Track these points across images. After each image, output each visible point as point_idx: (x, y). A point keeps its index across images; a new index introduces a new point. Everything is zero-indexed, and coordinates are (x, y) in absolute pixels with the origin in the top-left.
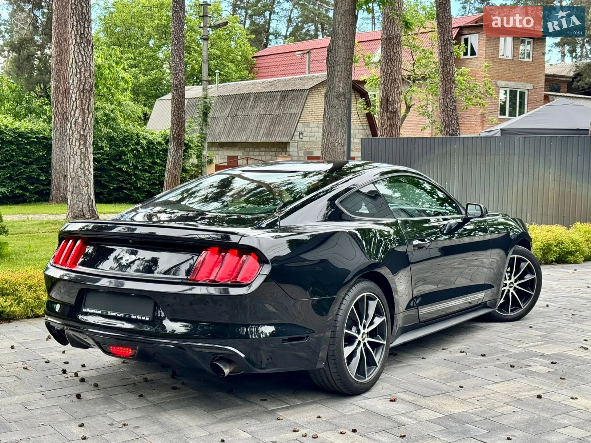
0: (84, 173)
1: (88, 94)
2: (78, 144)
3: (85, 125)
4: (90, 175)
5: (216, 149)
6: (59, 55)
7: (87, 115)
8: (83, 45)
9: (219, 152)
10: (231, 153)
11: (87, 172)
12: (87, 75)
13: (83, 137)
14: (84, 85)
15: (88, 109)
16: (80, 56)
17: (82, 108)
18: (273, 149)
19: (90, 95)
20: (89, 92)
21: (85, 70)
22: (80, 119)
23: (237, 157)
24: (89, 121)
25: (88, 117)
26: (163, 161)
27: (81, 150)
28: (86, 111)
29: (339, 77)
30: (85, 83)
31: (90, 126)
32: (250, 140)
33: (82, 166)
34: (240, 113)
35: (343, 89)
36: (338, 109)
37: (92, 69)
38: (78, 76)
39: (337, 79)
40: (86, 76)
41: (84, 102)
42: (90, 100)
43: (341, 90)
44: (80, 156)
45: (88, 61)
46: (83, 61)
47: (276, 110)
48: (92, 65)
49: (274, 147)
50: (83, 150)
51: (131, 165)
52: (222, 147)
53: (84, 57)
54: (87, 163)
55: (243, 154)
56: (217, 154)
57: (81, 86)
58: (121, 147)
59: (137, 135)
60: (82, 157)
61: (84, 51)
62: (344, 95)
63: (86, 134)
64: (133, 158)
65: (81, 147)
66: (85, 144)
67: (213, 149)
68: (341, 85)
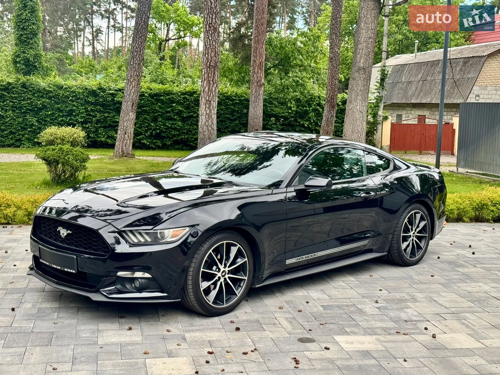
0: (208, 128)
1: (213, 70)
2: (204, 107)
3: (210, 93)
4: (212, 130)
5: (410, 109)
6: (257, 36)
7: (211, 85)
8: (211, 32)
9: (412, 112)
10: (421, 112)
11: (210, 128)
12: (213, 54)
13: (208, 102)
14: (210, 63)
15: (213, 80)
16: (208, 40)
17: (209, 80)
18: (453, 110)
19: (214, 70)
20: (214, 68)
21: (212, 51)
22: (207, 88)
23: (425, 116)
24: (213, 90)
25: (213, 86)
26: (340, 119)
27: (206, 111)
28: (211, 82)
29: (360, 54)
30: (211, 61)
31: (214, 93)
32: (433, 102)
33: (207, 124)
34: (428, 78)
35: (363, 64)
36: (358, 80)
37: (217, 50)
38: (207, 56)
39: (359, 56)
40: (212, 56)
41: (210, 75)
42: (214, 73)
43: (362, 65)
44: (206, 115)
45: (214, 44)
46: (210, 45)
47: (458, 75)
48: (217, 47)
49: (454, 108)
50: (208, 112)
51: (312, 121)
52: (414, 107)
53: (211, 41)
54: (210, 121)
55: (430, 113)
56: (410, 114)
57: (208, 63)
58: (306, 107)
59: (319, 97)
60: (207, 117)
61: (211, 36)
62: (364, 69)
63: (210, 100)
64: (315, 116)
65: (207, 109)
66: (209, 108)
67: (408, 109)
68: (362, 61)
